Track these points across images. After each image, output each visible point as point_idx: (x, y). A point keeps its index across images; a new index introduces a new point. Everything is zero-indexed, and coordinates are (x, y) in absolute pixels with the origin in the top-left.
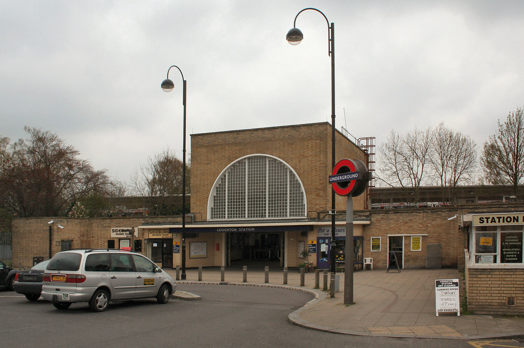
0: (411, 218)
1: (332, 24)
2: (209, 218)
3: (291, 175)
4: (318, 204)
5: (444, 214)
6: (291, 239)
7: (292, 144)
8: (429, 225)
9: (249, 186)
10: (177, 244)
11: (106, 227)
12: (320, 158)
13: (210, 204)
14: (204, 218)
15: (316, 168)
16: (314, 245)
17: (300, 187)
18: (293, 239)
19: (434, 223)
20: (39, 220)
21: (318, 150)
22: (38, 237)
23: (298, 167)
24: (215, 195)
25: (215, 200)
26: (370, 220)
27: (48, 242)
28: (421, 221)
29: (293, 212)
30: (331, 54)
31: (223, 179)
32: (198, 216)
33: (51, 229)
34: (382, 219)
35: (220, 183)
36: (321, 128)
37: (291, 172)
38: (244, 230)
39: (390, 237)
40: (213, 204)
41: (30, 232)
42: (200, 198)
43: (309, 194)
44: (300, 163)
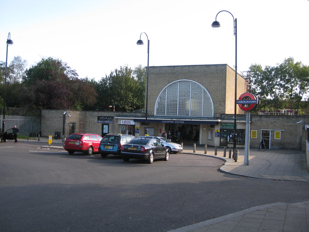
0: (275, 120)
1: (236, 19)
2: (155, 114)
3: (204, 93)
4: (220, 110)
5: (294, 120)
6: (204, 129)
7: (205, 75)
8: (285, 125)
9: (179, 97)
10: (138, 128)
11: (95, 116)
12: (222, 84)
13: (156, 106)
14: (152, 114)
16: (218, 133)
17: (210, 99)
19: (288, 124)
20: (57, 111)
22: (57, 121)
23: (209, 88)
24: (159, 101)
25: (159, 104)
26: (251, 120)
27: (62, 123)
28: (281, 123)
30: (235, 34)
31: (164, 93)
32: (149, 112)
33: (64, 116)
34: (258, 120)
35: (163, 95)
36: (223, 67)
37: (204, 91)
38: (178, 122)
39: (262, 131)
40: (158, 107)
41: (52, 117)
42: (150, 103)
43: (215, 104)
44: (210, 86)
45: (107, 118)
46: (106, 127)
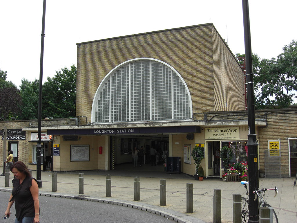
2: (93, 120)
3: (174, 78)
4: (205, 106)
6: (176, 143)
9: (132, 90)
10: (57, 147)
12: (205, 59)
13: (94, 108)
14: (88, 122)
15: (201, 70)
17: (184, 89)
18: (178, 143)
21: (203, 51)
23: (181, 69)
24: (100, 99)
25: (99, 104)
26: (266, 121)
29: (178, 115)
31: (107, 84)
32: (83, 120)
34: (280, 120)
35: (104, 88)
36: (205, 29)
37: (175, 74)
39: (290, 140)
40: (97, 108)
42: (85, 102)
43: (194, 96)
44: (184, 64)
45: (15, 132)
46: (14, 147)
